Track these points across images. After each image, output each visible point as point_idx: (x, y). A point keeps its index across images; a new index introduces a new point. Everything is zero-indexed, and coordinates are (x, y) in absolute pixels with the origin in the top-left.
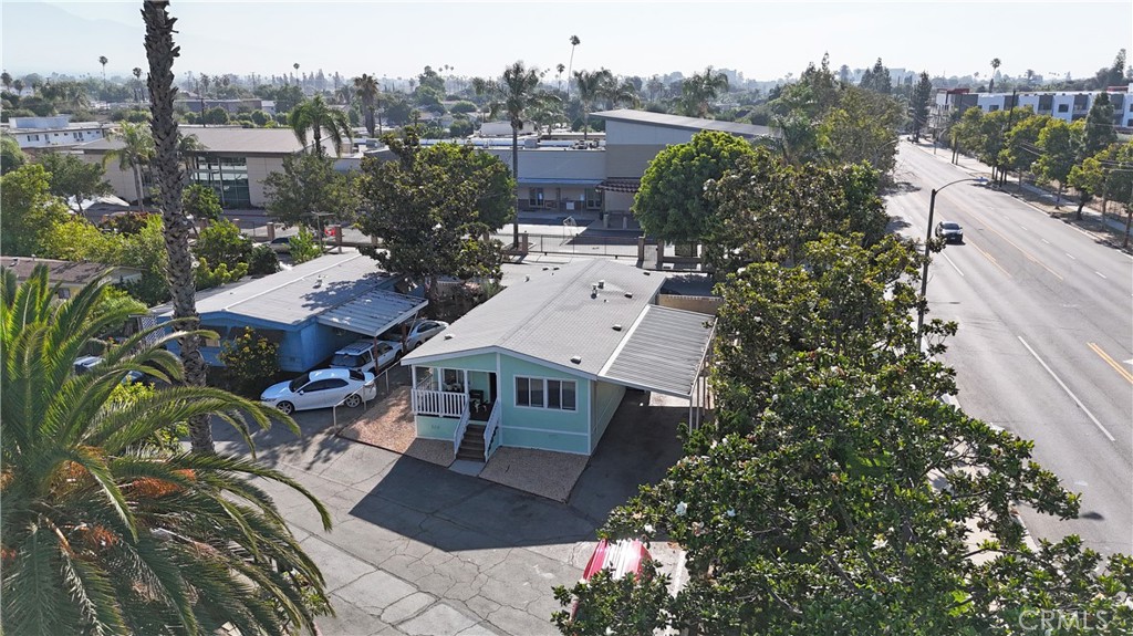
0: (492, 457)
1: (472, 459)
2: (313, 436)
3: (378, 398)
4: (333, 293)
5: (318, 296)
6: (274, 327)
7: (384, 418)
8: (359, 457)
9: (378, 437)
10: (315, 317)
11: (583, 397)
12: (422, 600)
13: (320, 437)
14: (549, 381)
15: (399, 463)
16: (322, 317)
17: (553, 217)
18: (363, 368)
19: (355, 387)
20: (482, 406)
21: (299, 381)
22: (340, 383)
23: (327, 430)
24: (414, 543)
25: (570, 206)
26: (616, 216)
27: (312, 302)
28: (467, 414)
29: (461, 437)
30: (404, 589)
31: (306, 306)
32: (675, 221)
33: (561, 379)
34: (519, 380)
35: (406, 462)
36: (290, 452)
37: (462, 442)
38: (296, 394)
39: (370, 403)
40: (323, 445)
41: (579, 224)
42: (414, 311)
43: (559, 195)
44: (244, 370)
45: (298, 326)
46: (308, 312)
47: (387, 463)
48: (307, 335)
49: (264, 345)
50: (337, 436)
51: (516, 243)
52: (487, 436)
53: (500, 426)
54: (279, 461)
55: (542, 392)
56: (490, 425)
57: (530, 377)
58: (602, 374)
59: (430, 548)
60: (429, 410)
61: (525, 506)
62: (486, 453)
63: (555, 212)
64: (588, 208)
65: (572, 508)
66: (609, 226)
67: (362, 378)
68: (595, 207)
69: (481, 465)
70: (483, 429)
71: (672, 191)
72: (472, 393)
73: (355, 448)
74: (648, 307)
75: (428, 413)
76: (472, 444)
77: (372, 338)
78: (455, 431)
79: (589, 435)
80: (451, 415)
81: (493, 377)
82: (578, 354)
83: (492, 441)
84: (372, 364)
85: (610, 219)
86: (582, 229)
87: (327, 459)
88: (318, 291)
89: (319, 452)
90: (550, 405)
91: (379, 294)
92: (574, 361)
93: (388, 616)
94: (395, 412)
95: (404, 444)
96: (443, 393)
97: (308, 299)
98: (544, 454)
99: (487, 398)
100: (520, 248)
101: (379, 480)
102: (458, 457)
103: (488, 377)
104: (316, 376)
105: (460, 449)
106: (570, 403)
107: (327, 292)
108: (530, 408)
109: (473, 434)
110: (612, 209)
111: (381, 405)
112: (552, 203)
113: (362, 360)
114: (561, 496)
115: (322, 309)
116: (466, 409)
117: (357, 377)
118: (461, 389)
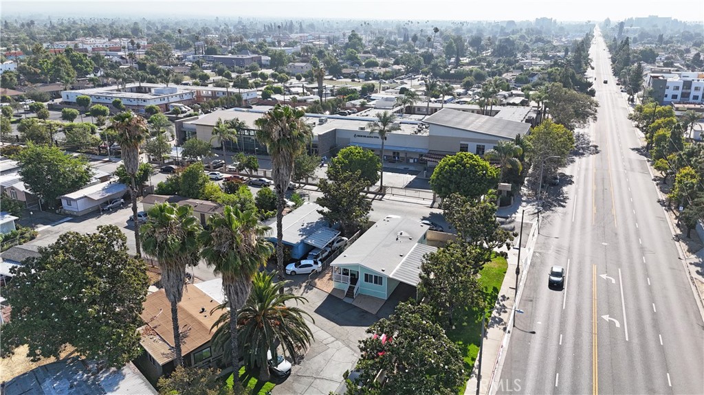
0: (356, 297)
1: (350, 297)
2: (302, 283)
3: (323, 270)
4: (308, 228)
5: (303, 230)
6: (290, 244)
7: (324, 279)
8: (316, 293)
9: (321, 286)
10: (303, 240)
11: (385, 282)
12: (333, 339)
13: (304, 284)
14: (374, 276)
15: (328, 296)
16: (305, 240)
18: (317, 260)
19: (315, 267)
20: (354, 280)
21: (298, 264)
22: (311, 266)
23: (307, 282)
24: (332, 323)
25: (411, 161)
27: (302, 233)
28: (349, 283)
29: (347, 289)
30: (329, 336)
31: (300, 235)
33: (378, 276)
34: (365, 274)
35: (330, 296)
36: (296, 289)
37: (348, 291)
38: (296, 268)
39: (320, 273)
40: (306, 286)
41: (413, 173)
42: (336, 237)
43: (406, 155)
45: (298, 244)
46: (300, 238)
47: (325, 296)
48: (300, 247)
49: (287, 250)
50: (309, 284)
52: (355, 291)
53: (359, 288)
55: (372, 278)
56: (356, 287)
57: (369, 274)
58: (391, 276)
59: (335, 324)
60: (338, 280)
61: (364, 315)
62: (354, 296)
63: (403, 164)
64: (421, 162)
66: (426, 176)
67: (318, 264)
69: (353, 300)
70: (354, 288)
72: (351, 275)
73: (315, 289)
74: (417, 244)
76: (350, 293)
78: (346, 287)
79: (386, 294)
80: (345, 282)
82: (383, 269)
84: (321, 258)
85: (427, 173)
86: (413, 177)
87: (307, 292)
88: (303, 227)
89: (305, 289)
90: (375, 283)
91: (324, 228)
92: (383, 271)
93: (324, 342)
94: (328, 276)
95: (329, 290)
96: (342, 275)
97: (300, 231)
98: (372, 297)
99: (356, 277)
100: (382, 191)
101: (322, 302)
102: (346, 296)
103: (357, 273)
104: (303, 262)
105: (347, 293)
106: (381, 283)
107: (306, 228)
108: (368, 283)
109: (351, 289)
111: (323, 273)
112: (403, 158)
113: (317, 256)
114: (374, 313)
115: (305, 236)
116: (349, 281)
117: (316, 263)
118: (348, 275)
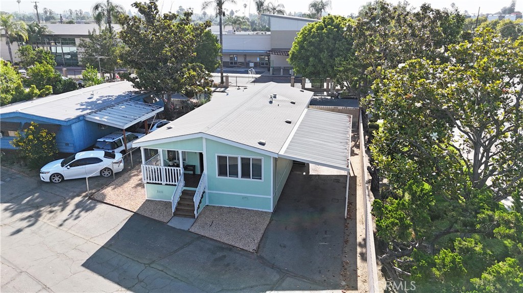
0: (200, 214)
1: (185, 216)
2: (72, 199)
3: (125, 170)
4: (100, 102)
5: (88, 104)
6: (52, 122)
7: (126, 185)
8: (102, 214)
9: (119, 198)
10: (83, 116)
11: (268, 170)
13: (77, 200)
14: (242, 159)
15: (131, 220)
16: (89, 116)
17: (243, 70)
18: (116, 150)
19: (107, 163)
20: (193, 176)
21: (68, 159)
22: (97, 160)
23: (84, 194)
25: (252, 65)
26: (277, 70)
27: (84, 107)
28: (182, 183)
29: (177, 199)
31: (79, 109)
32: (313, 65)
33: (251, 157)
34: (220, 158)
35: (136, 218)
36: (51, 212)
37: (179, 203)
38: (64, 168)
39: (118, 174)
40: (77, 206)
41: (257, 73)
42: (154, 114)
43: (245, 59)
44: (30, 151)
45: (70, 122)
46: (79, 113)
47: (122, 219)
48: (76, 127)
49: (44, 134)
50: (90, 198)
51: (222, 82)
52: (196, 199)
53: (206, 191)
54: (41, 219)
55: (237, 165)
56: (199, 190)
57: (228, 155)
58: (282, 153)
60: (155, 179)
61: (225, 256)
62: (195, 212)
63: (243, 68)
64: (261, 66)
65: (261, 258)
66: (273, 74)
67: (113, 156)
68: (265, 66)
69: (192, 220)
70: (193, 193)
71: (312, 47)
72: (186, 168)
73: (101, 207)
74: (306, 110)
75: (154, 182)
76: (185, 206)
77: (122, 130)
78: (172, 194)
79: (271, 197)
80: (171, 183)
81: (201, 155)
82: (263, 139)
83: (200, 203)
84: (123, 148)
85: (273, 71)
86: (259, 76)
87: (77, 217)
88: (90, 100)
89: (73, 211)
90: (243, 176)
91: (132, 103)
92: (261, 144)
94: (134, 181)
95: (136, 205)
96: (164, 168)
97: (82, 105)
98: (239, 211)
99: (198, 171)
100: (224, 85)
101: (112, 234)
102: (175, 214)
103: (198, 157)
104: (79, 156)
105: (176, 209)
106: (258, 175)
107: (96, 102)
108: (228, 178)
109: (187, 196)
110: (274, 66)
111: (126, 175)
112: (242, 63)
113: (115, 145)
114: (252, 247)
115: (88, 111)
116: (181, 178)
117: (110, 155)
118: (178, 166)
